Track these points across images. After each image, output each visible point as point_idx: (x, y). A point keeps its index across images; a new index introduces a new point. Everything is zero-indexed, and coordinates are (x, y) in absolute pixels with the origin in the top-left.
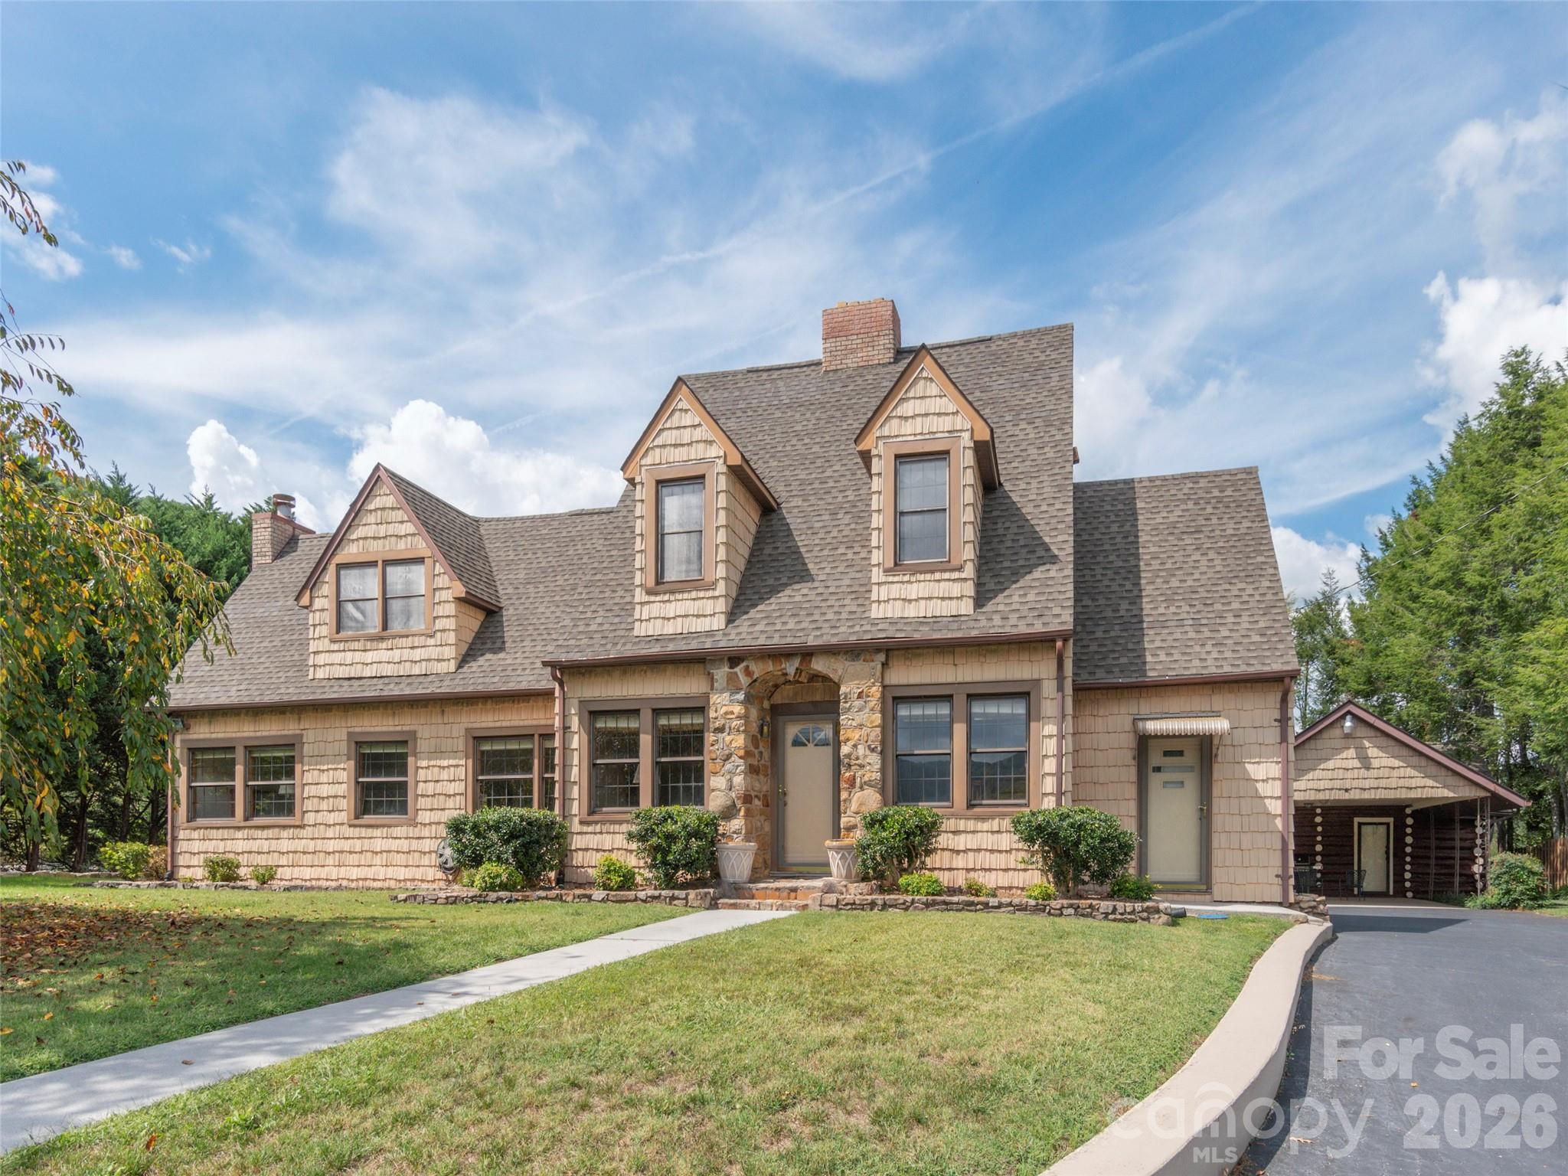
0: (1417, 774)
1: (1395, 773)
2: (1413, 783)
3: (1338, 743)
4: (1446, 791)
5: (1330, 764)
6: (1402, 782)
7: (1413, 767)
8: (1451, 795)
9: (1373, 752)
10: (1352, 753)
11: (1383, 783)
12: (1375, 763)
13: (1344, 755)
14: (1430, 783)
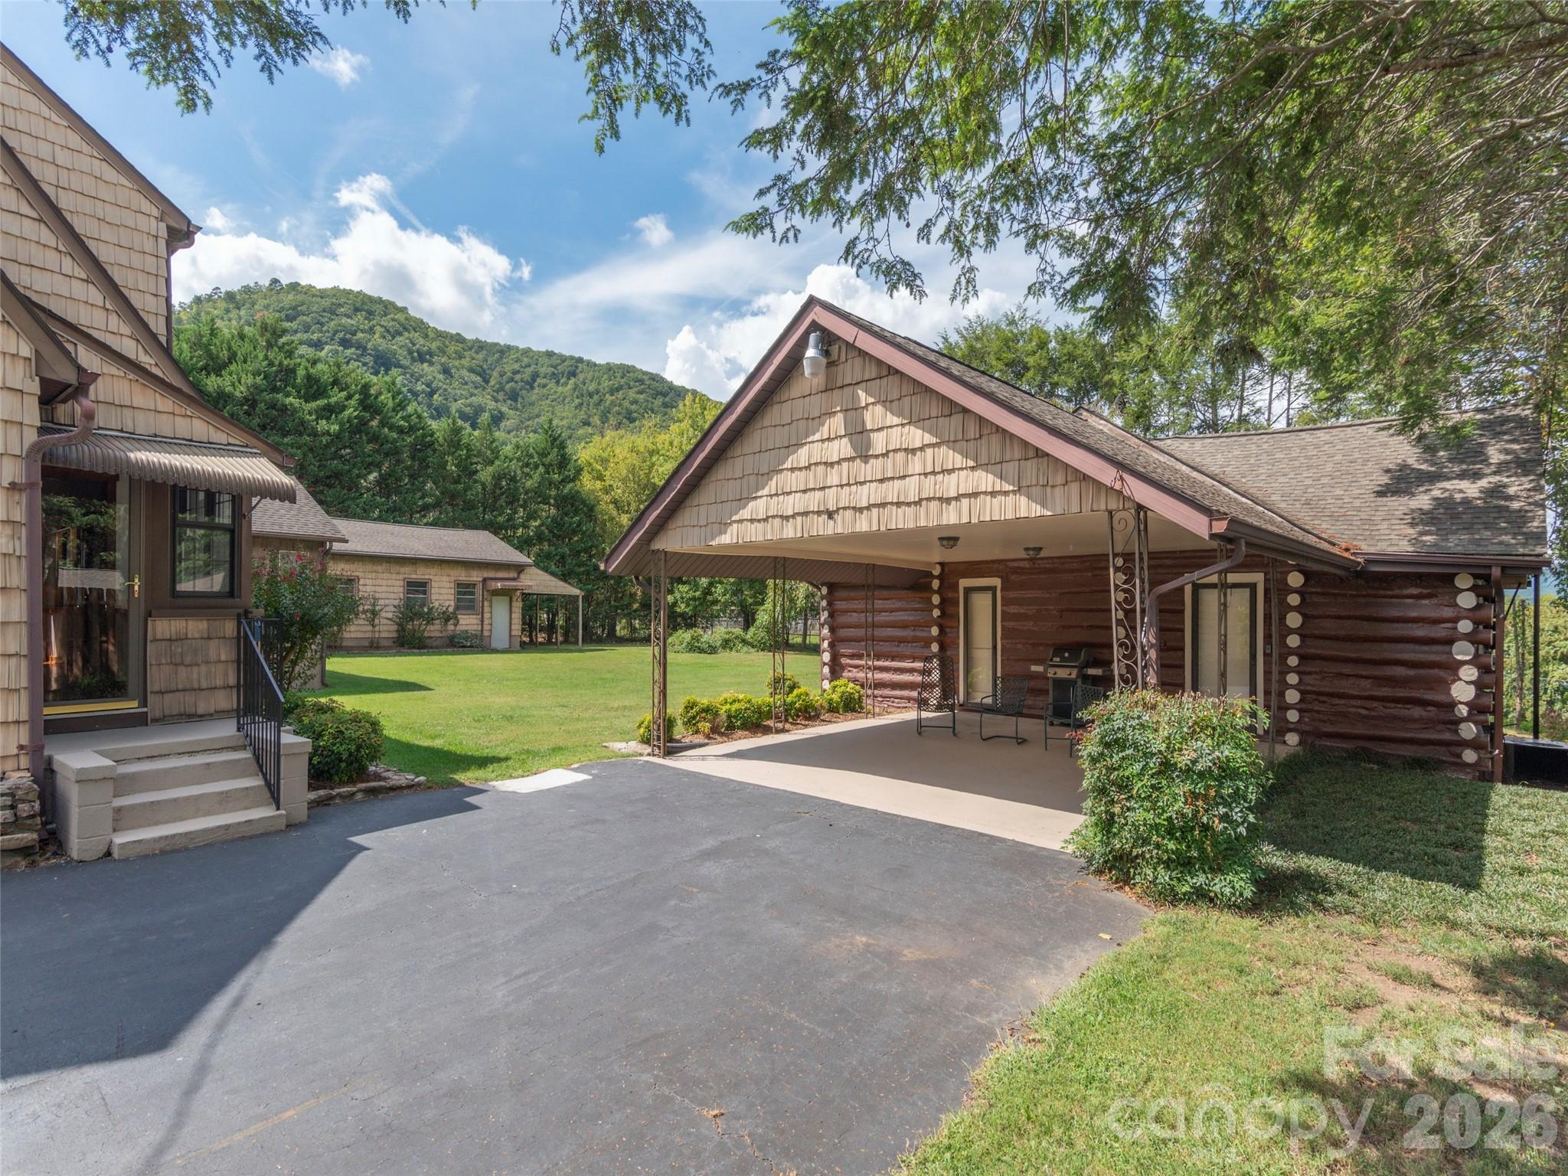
0: (959, 460)
1: (916, 465)
2: (951, 485)
3: (815, 404)
4: (1023, 500)
5: (802, 456)
6: (929, 486)
7: (951, 443)
8: (1037, 510)
9: (876, 415)
10: (836, 423)
11: (891, 491)
12: (879, 443)
13: (824, 432)
14: (986, 480)
